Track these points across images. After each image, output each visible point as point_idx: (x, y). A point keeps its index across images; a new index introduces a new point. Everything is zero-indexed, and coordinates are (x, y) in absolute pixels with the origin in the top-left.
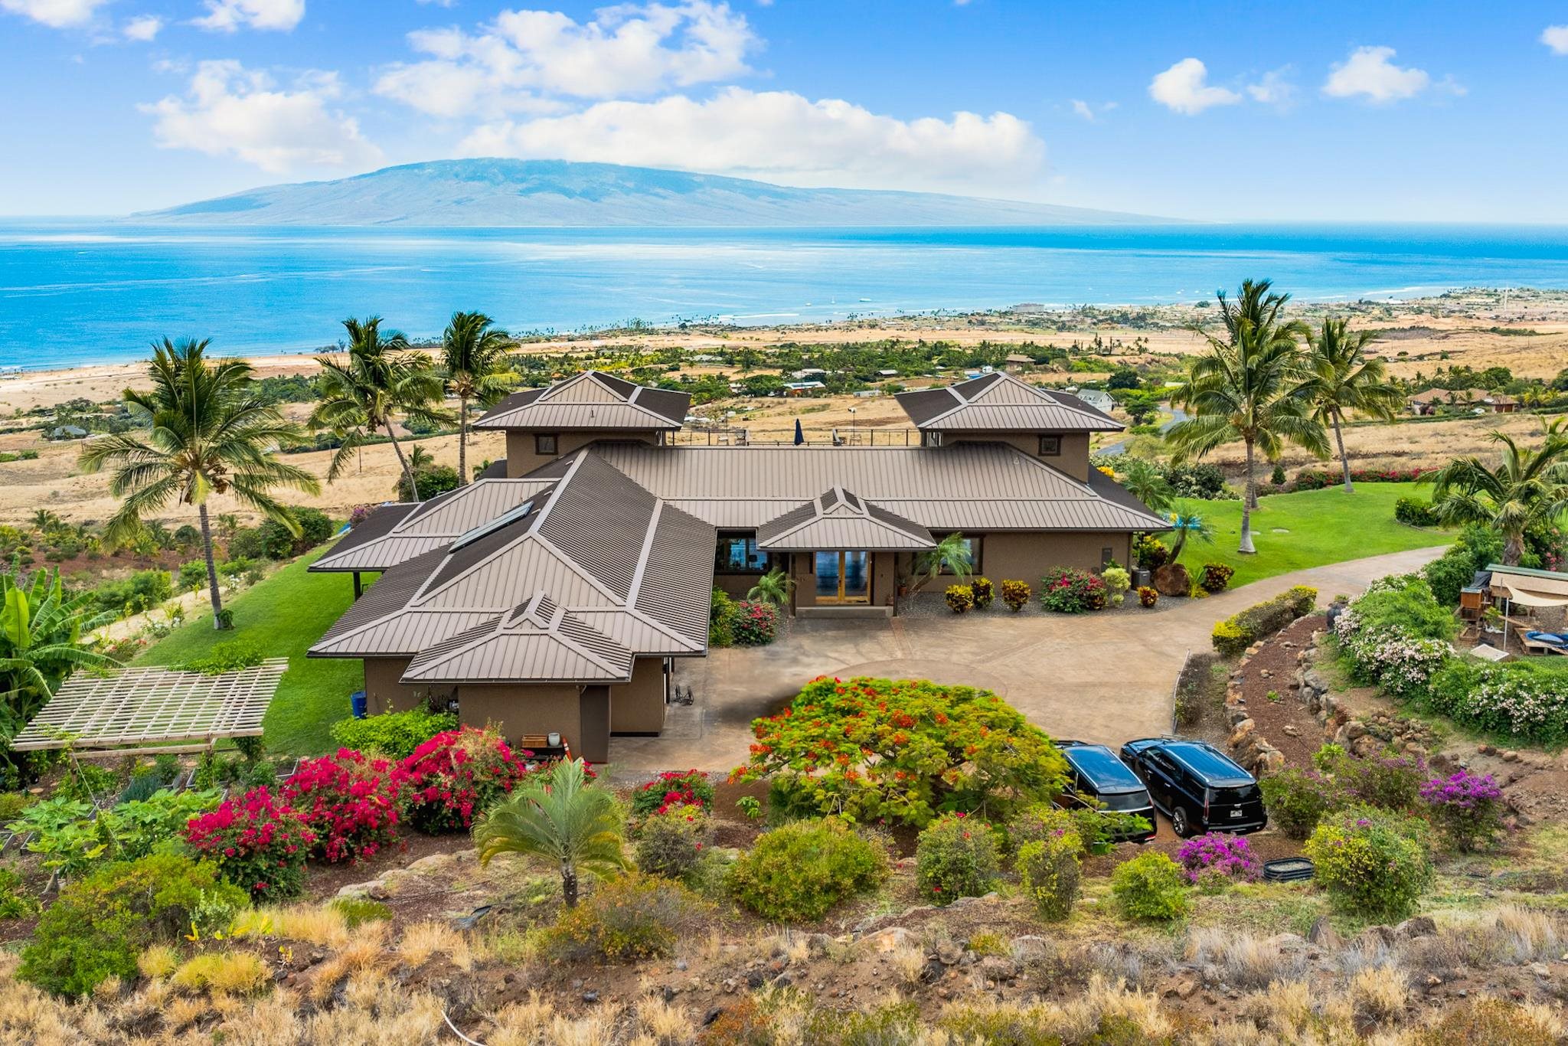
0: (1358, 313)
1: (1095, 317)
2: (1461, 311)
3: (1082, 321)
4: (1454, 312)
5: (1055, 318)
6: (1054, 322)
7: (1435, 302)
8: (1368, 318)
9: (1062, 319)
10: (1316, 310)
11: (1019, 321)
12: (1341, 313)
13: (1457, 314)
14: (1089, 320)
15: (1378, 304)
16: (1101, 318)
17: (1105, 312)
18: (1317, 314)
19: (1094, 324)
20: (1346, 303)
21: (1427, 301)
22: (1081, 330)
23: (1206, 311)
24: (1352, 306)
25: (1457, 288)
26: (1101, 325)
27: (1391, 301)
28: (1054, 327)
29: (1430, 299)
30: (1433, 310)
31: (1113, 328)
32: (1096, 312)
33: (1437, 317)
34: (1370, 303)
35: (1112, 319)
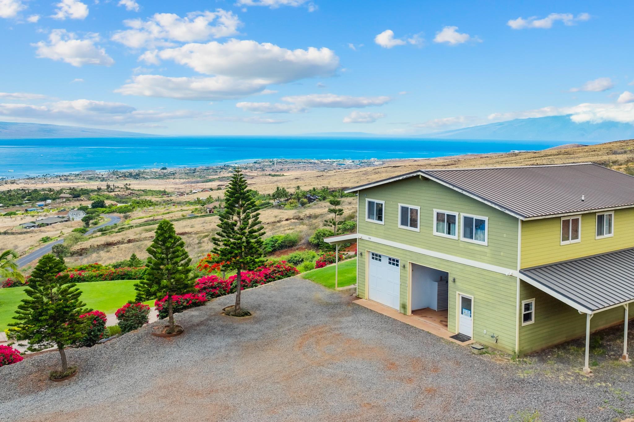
0: (224, 170)
1: (118, 175)
2: (260, 168)
3: (112, 177)
4: (258, 168)
5: (100, 176)
6: (99, 178)
7: (251, 165)
8: (227, 172)
9: (103, 176)
10: (208, 169)
11: (84, 178)
12: (217, 170)
13: (259, 169)
14: (115, 177)
15: (231, 166)
16: (121, 175)
17: (122, 173)
18: (208, 171)
19: (117, 178)
20: (219, 166)
21: (249, 165)
22: (112, 181)
23: (165, 171)
24: (222, 167)
25: (260, 160)
26: (120, 179)
27: (236, 165)
28: (99, 180)
29: (250, 164)
30: (251, 168)
31: (125, 179)
32: (119, 173)
33: (252, 171)
34: (228, 166)
35: (125, 176)
